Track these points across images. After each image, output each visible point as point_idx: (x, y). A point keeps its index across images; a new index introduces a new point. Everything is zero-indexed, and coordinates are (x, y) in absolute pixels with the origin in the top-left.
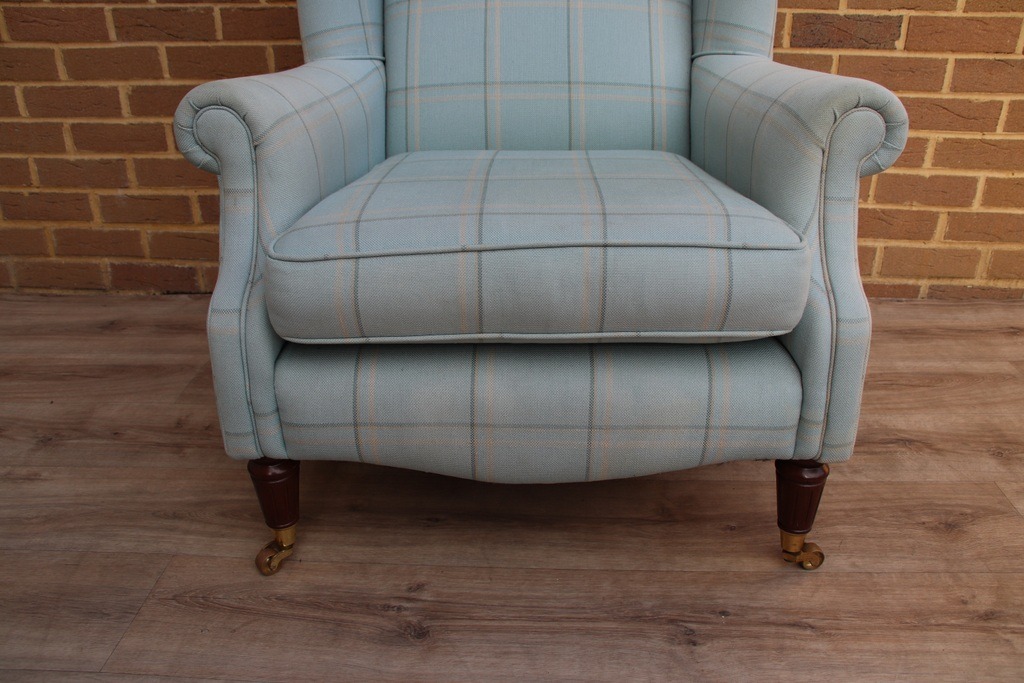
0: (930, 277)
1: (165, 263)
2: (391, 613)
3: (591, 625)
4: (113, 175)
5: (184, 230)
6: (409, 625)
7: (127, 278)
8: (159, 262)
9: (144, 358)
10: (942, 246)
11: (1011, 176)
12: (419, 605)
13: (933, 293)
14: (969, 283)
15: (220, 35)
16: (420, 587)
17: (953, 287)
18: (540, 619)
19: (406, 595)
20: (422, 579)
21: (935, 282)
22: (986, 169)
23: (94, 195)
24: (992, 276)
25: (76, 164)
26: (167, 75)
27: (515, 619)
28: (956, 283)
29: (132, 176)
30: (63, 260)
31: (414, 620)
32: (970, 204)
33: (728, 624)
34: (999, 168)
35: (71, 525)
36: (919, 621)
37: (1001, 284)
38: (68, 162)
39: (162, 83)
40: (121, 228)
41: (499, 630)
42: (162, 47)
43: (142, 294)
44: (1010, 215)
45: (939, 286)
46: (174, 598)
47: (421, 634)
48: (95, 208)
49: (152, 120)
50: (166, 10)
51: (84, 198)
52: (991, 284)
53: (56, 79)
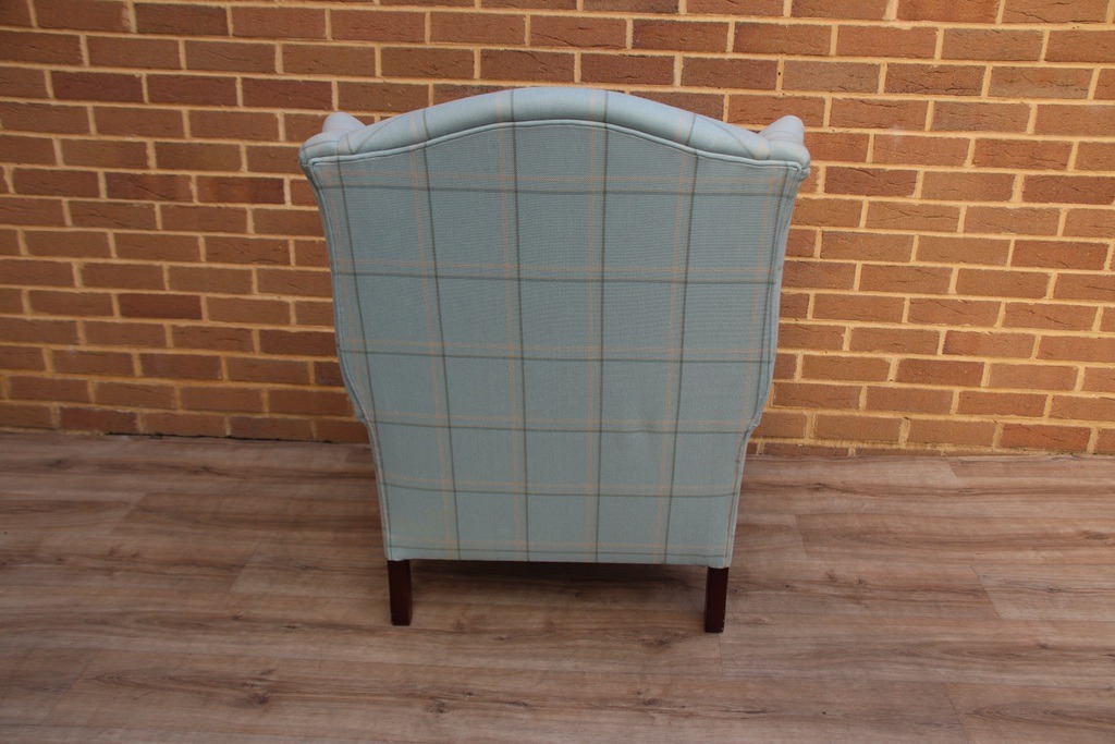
0: (765, 437)
1: (108, 408)
2: (247, 688)
3: (377, 698)
4: (66, 333)
5: (127, 381)
6: (256, 695)
7: (73, 419)
8: (103, 407)
9: (86, 495)
10: (772, 411)
11: (824, 354)
12: (267, 683)
13: (769, 450)
14: (800, 442)
15: (159, 226)
16: (270, 672)
17: (786, 445)
18: (345, 694)
19: (260, 677)
20: (272, 667)
21: (770, 441)
22: (802, 348)
23: (47, 350)
24: (818, 436)
25: (32, 323)
26: (114, 255)
27: (329, 693)
28: (788, 441)
29: (81, 334)
30: (16, 403)
31: (261, 693)
32: (792, 377)
33: (469, 701)
34: (813, 348)
35: (21, 629)
36: (603, 703)
37: (828, 444)
38: (25, 321)
39: (110, 261)
40: (70, 377)
41: (315, 700)
42: (110, 233)
43: (87, 433)
44: (828, 386)
45: (772, 444)
46: (97, 678)
47: (263, 701)
48: (47, 360)
49: (100, 291)
50: (115, 204)
51: (38, 352)
52: (819, 443)
53: (18, 254)
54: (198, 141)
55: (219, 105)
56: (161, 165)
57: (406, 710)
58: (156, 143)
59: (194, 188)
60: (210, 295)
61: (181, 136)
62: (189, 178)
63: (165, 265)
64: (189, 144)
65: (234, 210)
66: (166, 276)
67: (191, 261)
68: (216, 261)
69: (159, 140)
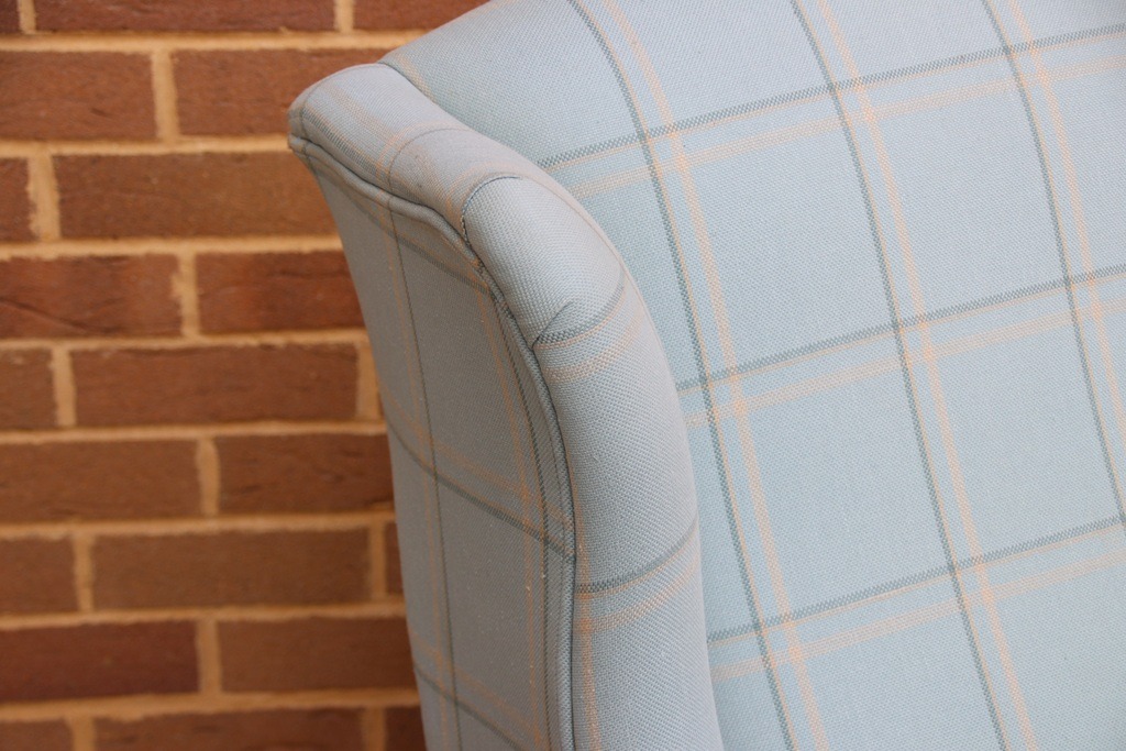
54: (201, 146)
55: (274, 31)
56: (72, 228)
58: (60, 160)
59: (186, 292)
60: (231, 614)
61: (149, 132)
62: (171, 263)
63: (83, 534)
64: (173, 159)
65: (318, 351)
66: (83, 568)
67: (166, 515)
68: (252, 509)
69: (70, 150)
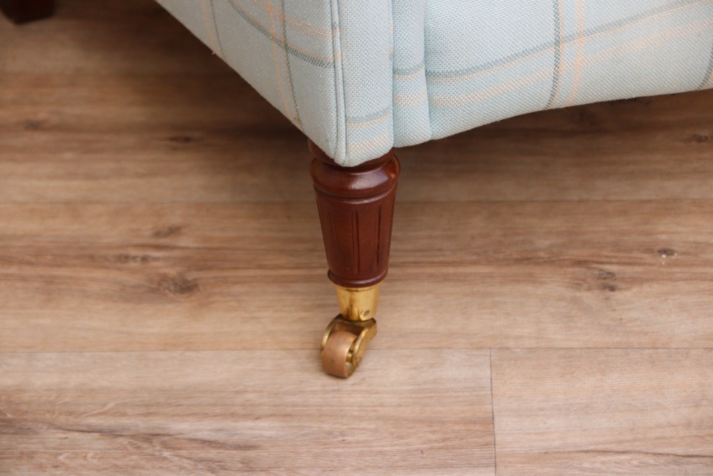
2: (132, 264)
3: (451, 270)
6: (164, 278)
12: (177, 253)
19: (153, 241)
20: (175, 219)
31: (172, 272)
33: (669, 265)
47: (186, 288)
57: (529, 288)
